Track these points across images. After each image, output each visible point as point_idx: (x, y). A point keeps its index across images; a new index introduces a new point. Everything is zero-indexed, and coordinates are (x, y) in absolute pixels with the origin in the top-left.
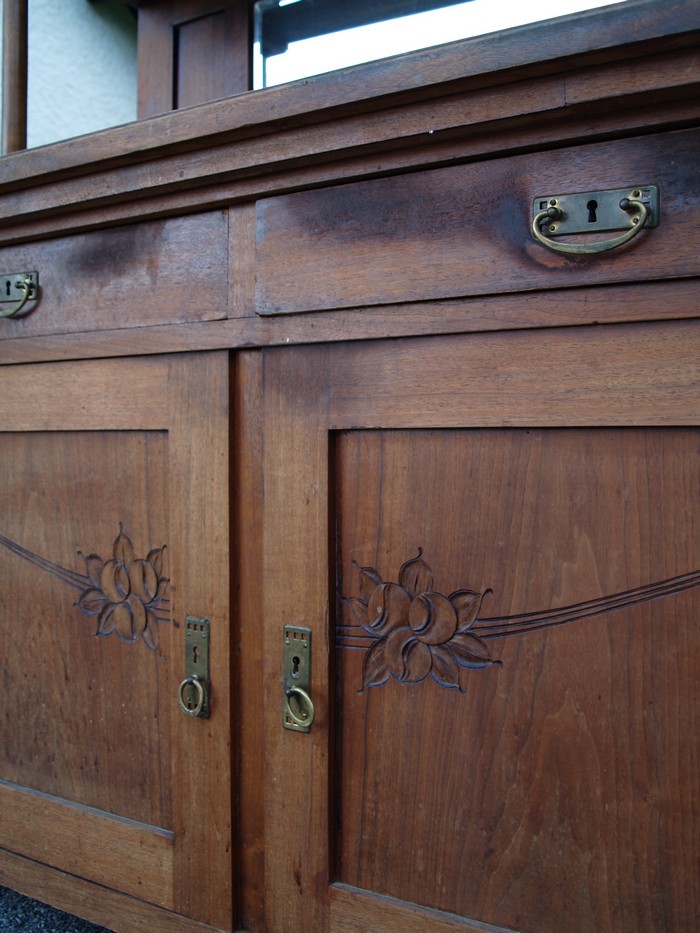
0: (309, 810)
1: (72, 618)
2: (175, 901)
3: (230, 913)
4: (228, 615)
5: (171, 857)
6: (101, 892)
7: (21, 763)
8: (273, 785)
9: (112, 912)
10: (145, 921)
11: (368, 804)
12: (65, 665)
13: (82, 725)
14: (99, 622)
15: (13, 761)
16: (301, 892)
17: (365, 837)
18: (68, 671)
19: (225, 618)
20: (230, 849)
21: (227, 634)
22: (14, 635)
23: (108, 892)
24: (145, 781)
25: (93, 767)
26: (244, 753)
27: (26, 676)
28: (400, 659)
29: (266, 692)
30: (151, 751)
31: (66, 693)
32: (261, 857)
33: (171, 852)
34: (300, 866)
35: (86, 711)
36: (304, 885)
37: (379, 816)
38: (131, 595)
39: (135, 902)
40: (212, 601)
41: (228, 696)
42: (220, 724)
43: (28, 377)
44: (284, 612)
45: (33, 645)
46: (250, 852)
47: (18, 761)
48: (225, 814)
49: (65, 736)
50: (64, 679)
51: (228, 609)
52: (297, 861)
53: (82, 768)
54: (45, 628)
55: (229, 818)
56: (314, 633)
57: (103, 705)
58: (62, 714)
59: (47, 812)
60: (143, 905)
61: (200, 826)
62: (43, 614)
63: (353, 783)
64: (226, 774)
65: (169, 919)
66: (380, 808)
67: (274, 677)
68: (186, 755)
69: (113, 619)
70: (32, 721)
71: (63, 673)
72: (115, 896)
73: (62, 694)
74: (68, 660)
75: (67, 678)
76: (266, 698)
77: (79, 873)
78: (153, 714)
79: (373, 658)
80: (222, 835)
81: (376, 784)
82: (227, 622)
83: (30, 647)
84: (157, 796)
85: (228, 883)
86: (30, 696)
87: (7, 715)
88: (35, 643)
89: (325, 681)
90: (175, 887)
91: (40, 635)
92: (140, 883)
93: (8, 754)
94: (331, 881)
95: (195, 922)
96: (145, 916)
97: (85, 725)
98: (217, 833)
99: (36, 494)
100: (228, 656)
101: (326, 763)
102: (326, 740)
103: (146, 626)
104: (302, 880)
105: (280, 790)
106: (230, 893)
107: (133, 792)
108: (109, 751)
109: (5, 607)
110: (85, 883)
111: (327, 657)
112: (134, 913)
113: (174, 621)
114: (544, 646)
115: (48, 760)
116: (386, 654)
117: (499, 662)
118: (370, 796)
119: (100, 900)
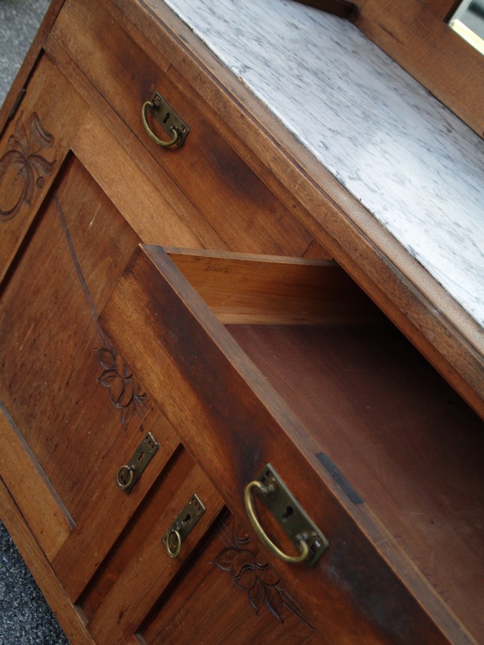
0: (147, 591)
1: (90, 354)
2: (54, 560)
3: (79, 595)
4: (171, 455)
5: (66, 538)
6: (18, 516)
7: (15, 399)
8: (138, 561)
9: (18, 531)
10: (33, 554)
11: (178, 616)
12: (71, 375)
13: (60, 418)
14: (103, 375)
15: (11, 394)
16: (119, 622)
17: (167, 629)
18: (71, 381)
19: (168, 455)
20: (98, 566)
21: (164, 464)
22: (52, 325)
23: (22, 520)
24: (77, 484)
25: (53, 446)
26: (136, 527)
27: (45, 356)
28: (240, 568)
29: (164, 514)
30: (89, 472)
31: (62, 391)
32: (111, 584)
33: (67, 536)
34: (126, 611)
35: (68, 413)
36: (122, 621)
37: (180, 627)
38: (130, 379)
39: (33, 540)
40: (168, 438)
41: (145, 495)
42: (132, 503)
43: (146, 188)
44: (199, 486)
45: (59, 343)
46: (108, 575)
47: (14, 396)
48: (106, 547)
49: (48, 413)
50: (66, 382)
51: (173, 452)
52: (126, 607)
53: (47, 440)
54: (71, 343)
55: (107, 552)
56: (206, 514)
57: (79, 420)
58: (53, 400)
59: (13, 444)
60: (37, 545)
61: (90, 540)
62: (75, 333)
63: (178, 599)
64: (119, 530)
65: (46, 566)
66: (183, 623)
67: (173, 511)
68: (105, 498)
69: (112, 381)
70: (34, 385)
71: (67, 378)
72: (24, 525)
73: (60, 389)
74: (74, 374)
75: (67, 383)
76: (162, 517)
77: (13, 493)
78: (102, 455)
79: (228, 553)
80: (98, 556)
81: (188, 611)
82: (168, 458)
83: (57, 343)
84: (78, 498)
85: (87, 581)
86: (41, 369)
87: (22, 365)
88: (61, 344)
89: (196, 542)
90: (59, 553)
91: (67, 343)
92: (42, 532)
93: (10, 386)
94: (137, 632)
95: (58, 581)
96: (34, 552)
97: (63, 420)
98: (96, 552)
99: (111, 260)
100: (157, 475)
101: (170, 578)
102: (178, 569)
103: (127, 406)
104: (122, 618)
105: (140, 566)
106: (84, 586)
107: (67, 482)
108: (67, 447)
109: (55, 303)
110: (13, 502)
111: (205, 531)
112: (30, 545)
113: (142, 425)
114: (307, 637)
115: (31, 415)
116: (235, 558)
117: (283, 621)
118: (182, 613)
119: (15, 519)
